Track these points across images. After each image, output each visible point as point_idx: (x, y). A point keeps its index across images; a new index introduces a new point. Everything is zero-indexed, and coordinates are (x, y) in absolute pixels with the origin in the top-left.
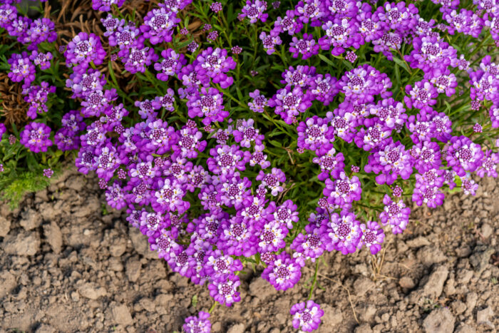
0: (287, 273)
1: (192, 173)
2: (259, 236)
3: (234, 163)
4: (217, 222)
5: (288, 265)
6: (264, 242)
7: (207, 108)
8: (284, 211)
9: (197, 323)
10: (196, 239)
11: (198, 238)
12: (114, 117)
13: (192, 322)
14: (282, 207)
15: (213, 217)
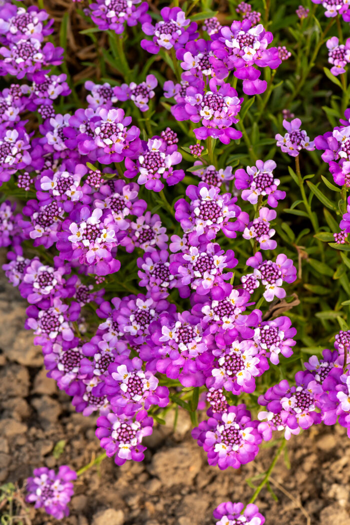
0: (238, 440)
1: (140, 221)
2: (219, 357)
3: (220, 220)
4: (152, 312)
5: (243, 427)
6: (223, 370)
7: (211, 111)
8: (273, 332)
9: (51, 482)
10: (107, 330)
11: (111, 330)
12: (44, 90)
13: (44, 477)
14: (273, 323)
15: (150, 302)
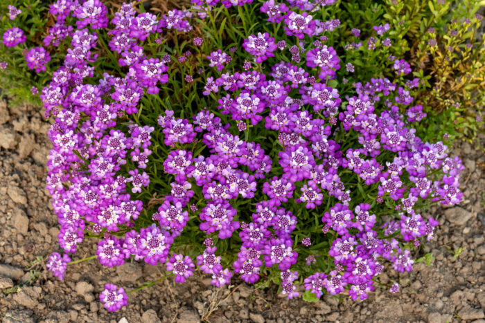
0: (111, 254)
2: (102, 211)
5: (116, 248)
6: (103, 217)
7: (124, 98)
8: (131, 206)
9: (57, 260)
12: (81, 72)
13: (55, 257)
14: (132, 202)
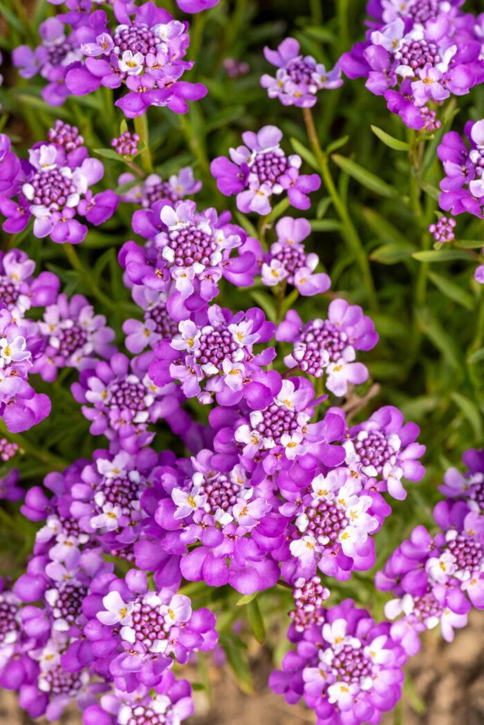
0: (365, 669)
1: (51, 314)
2: (293, 518)
3: (217, 258)
4: (135, 476)
5: (367, 640)
6: (310, 538)
7: (138, 59)
8: (378, 441)
10: (53, 541)
11: (61, 538)
14: (371, 425)
15: (122, 460)
